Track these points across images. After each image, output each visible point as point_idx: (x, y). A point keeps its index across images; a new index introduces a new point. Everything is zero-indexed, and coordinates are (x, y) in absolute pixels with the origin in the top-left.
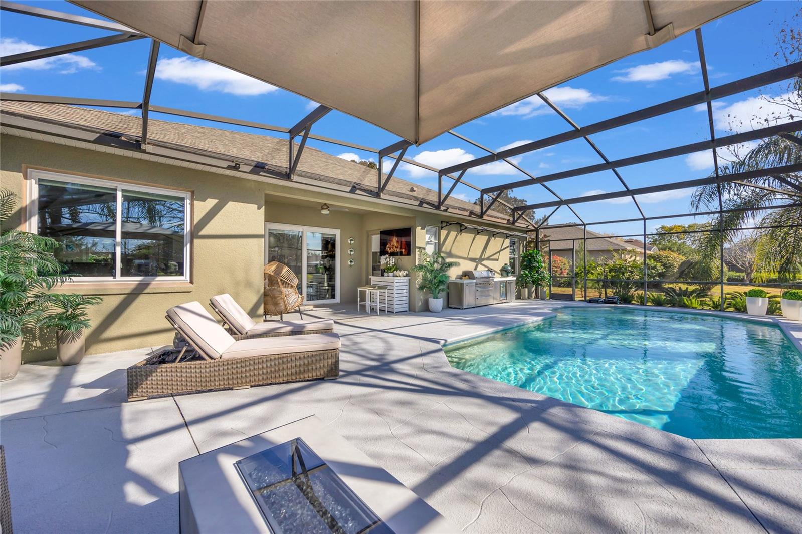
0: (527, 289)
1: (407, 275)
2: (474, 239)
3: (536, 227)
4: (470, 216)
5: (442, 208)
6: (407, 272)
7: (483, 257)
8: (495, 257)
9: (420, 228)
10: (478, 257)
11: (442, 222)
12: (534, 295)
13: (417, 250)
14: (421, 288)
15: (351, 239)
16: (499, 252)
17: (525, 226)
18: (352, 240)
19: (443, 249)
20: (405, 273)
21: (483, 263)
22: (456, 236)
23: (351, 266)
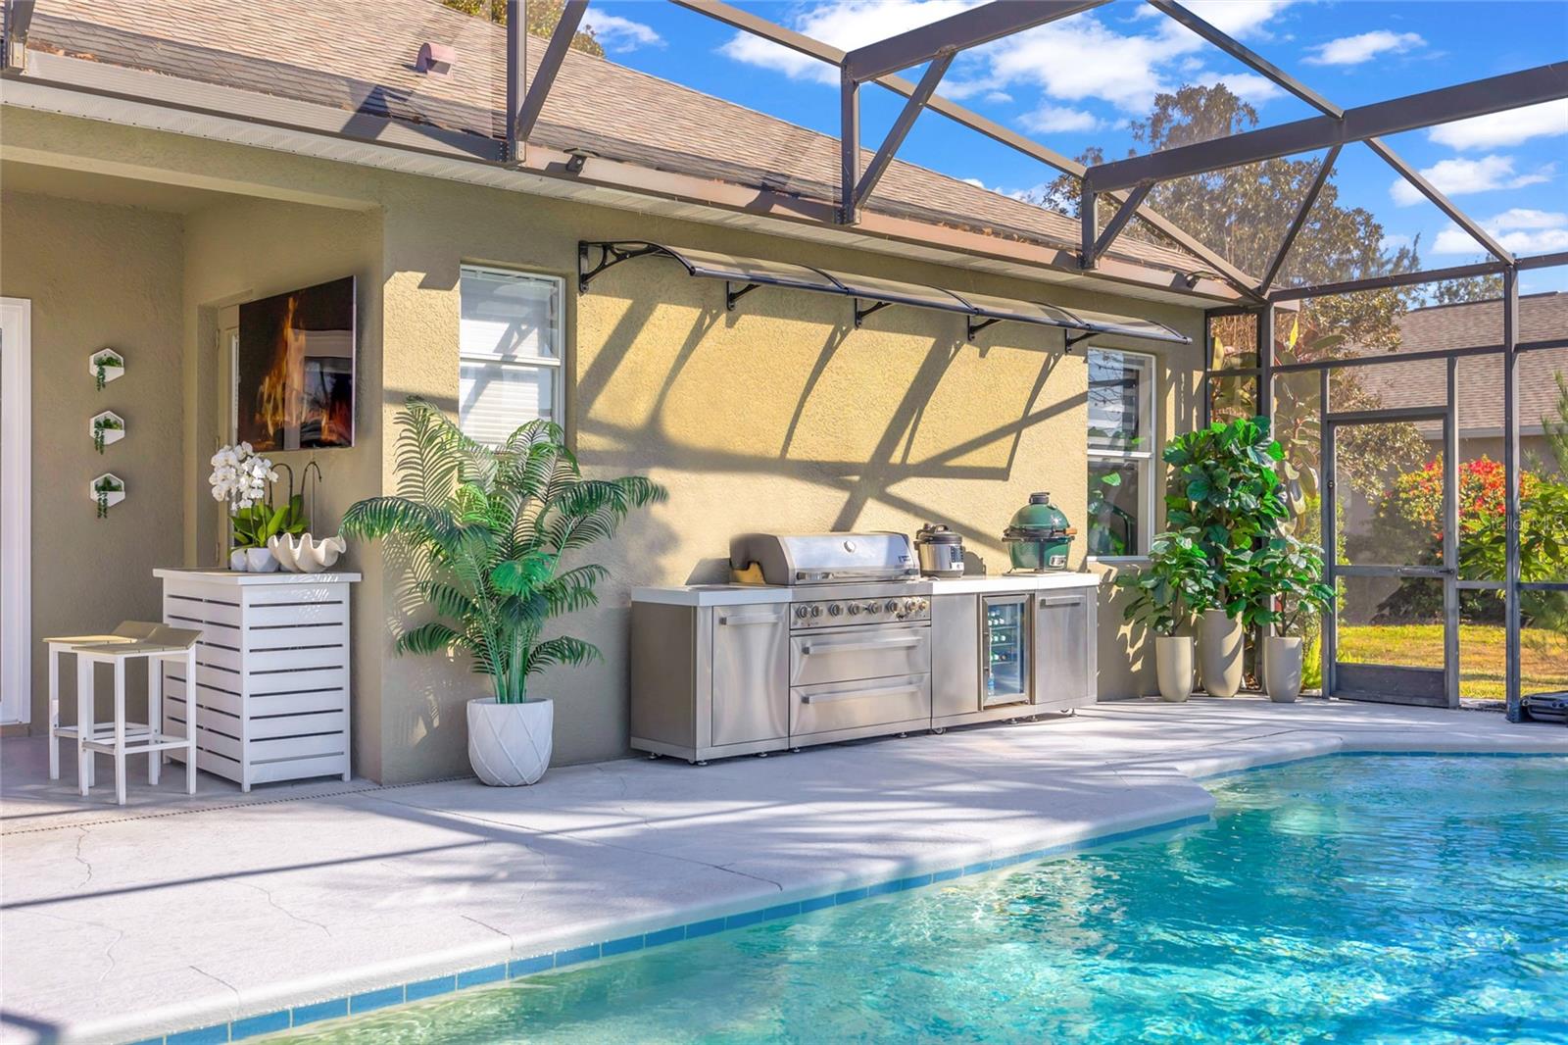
0: (1185, 644)
1: (342, 563)
2: (829, 350)
3: (1252, 283)
4: (758, 208)
5: (535, 156)
6: (338, 544)
7: (896, 457)
8: (991, 456)
9: (422, 276)
10: (863, 451)
11: (583, 248)
12: (1236, 672)
13: (390, 413)
14: (425, 637)
15: (108, 353)
16: (1016, 428)
17: (1166, 279)
18: (110, 362)
19: (601, 408)
20: (322, 551)
21: (896, 489)
22: (697, 334)
23: (102, 510)
